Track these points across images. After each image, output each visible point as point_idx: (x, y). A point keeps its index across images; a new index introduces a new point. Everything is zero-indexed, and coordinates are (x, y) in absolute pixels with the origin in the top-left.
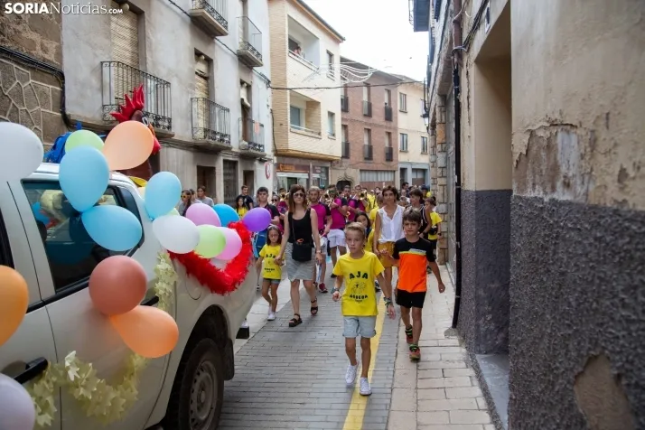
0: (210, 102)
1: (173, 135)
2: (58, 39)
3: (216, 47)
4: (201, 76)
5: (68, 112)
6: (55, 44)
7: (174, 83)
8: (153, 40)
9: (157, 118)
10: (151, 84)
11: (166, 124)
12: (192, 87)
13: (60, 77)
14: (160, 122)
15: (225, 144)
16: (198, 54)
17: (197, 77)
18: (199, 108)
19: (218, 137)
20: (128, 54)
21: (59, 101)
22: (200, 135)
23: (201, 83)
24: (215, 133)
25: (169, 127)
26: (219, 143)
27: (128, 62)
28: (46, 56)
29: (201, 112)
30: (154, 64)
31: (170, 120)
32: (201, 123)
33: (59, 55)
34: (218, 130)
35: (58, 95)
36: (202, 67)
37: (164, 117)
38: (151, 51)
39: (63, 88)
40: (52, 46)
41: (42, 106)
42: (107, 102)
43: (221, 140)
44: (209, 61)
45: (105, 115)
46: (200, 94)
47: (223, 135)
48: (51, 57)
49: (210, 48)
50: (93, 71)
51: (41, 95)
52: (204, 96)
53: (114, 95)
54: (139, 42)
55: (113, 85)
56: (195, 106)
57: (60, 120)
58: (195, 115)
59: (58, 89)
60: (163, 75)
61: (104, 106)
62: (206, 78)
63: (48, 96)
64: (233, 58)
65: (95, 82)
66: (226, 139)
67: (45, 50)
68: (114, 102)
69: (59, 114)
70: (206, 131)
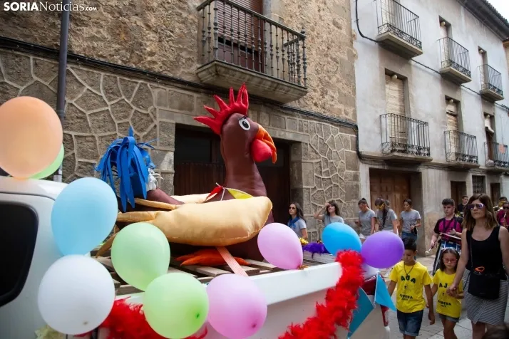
0: (459, 133)
1: (431, 160)
2: (354, 106)
3: (462, 92)
4: (451, 115)
5: (360, 150)
6: (352, 109)
7: (431, 122)
8: (414, 95)
9: (419, 149)
10: (414, 125)
11: (426, 152)
12: (445, 123)
13: (355, 128)
14: (421, 151)
15: (473, 164)
16: (448, 99)
17: (448, 116)
18: (451, 139)
19: (467, 158)
20: (398, 108)
21: (355, 144)
22: (452, 158)
23: (452, 119)
24: (464, 156)
25: (428, 154)
26: (469, 163)
27: (398, 112)
28: (348, 117)
29: (452, 140)
30: (416, 111)
31: (429, 149)
32: (453, 149)
33: (355, 115)
34: (467, 153)
35: (354, 140)
36: (452, 108)
37: (424, 148)
38: (413, 102)
39: (357, 135)
40: (350, 110)
41: (345, 148)
42: (384, 141)
43: (470, 161)
44: (457, 103)
45: (383, 150)
46: (451, 128)
47: (471, 157)
48: (350, 117)
49: (458, 93)
50: (376, 121)
51: (345, 141)
52: (454, 128)
53: (389, 135)
54: (405, 99)
55: (388, 129)
56: (447, 136)
57: (356, 156)
58: (448, 144)
59: (355, 136)
60: (422, 118)
61: (382, 144)
62: (455, 116)
63: (348, 142)
64: (477, 97)
65: (377, 130)
66: (474, 159)
67: (347, 114)
68: (388, 141)
69: (355, 152)
70: (457, 154)
